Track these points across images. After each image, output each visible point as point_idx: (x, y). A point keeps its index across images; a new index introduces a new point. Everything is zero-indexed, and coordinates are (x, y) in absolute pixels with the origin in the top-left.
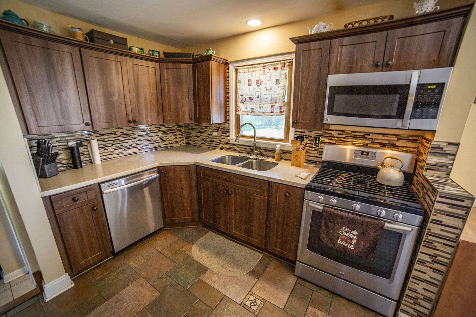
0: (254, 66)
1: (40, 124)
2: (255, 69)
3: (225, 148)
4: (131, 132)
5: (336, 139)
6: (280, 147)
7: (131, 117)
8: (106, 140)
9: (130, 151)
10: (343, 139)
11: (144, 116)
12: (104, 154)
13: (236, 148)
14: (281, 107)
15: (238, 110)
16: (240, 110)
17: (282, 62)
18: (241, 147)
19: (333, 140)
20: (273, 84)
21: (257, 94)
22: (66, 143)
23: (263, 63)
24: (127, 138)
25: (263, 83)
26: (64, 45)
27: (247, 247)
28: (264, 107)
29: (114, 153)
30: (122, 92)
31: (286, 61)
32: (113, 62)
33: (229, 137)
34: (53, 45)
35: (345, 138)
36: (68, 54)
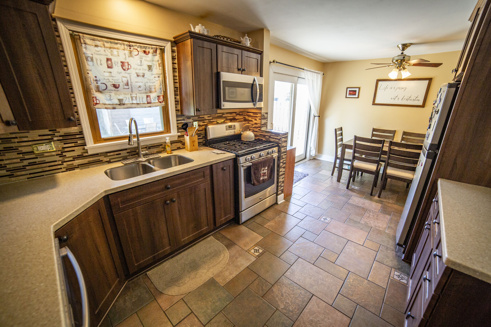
0: (113, 40)
2: (116, 46)
3: (78, 165)
5: (207, 121)
6: (169, 139)
10: (211, 121)
13: (101, 158)
14: (158, 97)
15: (95, 102)
16: (98, 102)
17: (153, 46)
18: (112, 154)
19: (205, 122)
20: (145, 70)
21: (125, 80)
23: (129, 42)
25: (131, 67)
27: (195, 244)
28: (138, 98)
31: (158, 47)
33: (85, 145)
35: (212, 119)
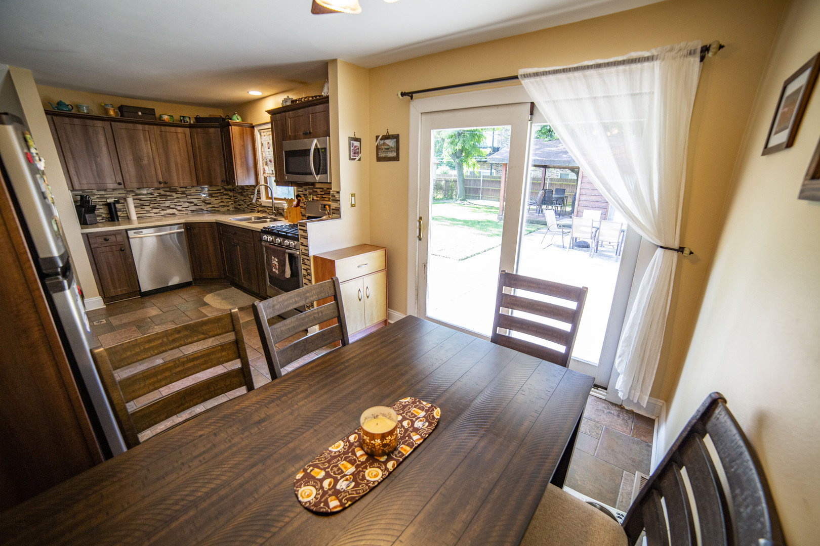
1: (82, 183)
4: (168, 193)
7: (162, 179)
8: (142, 199)
9: (168, 211)
11: (175, 178)
12: (141, 212)
16: (265, 172)
22: (105, 200)
24: (164, 199)
26: (98, 122)
29: (151, 212)
30: (151, 157)
32: (141, 131)
33: (261, 199)
34: (89, 122)
36: (101, 128)
